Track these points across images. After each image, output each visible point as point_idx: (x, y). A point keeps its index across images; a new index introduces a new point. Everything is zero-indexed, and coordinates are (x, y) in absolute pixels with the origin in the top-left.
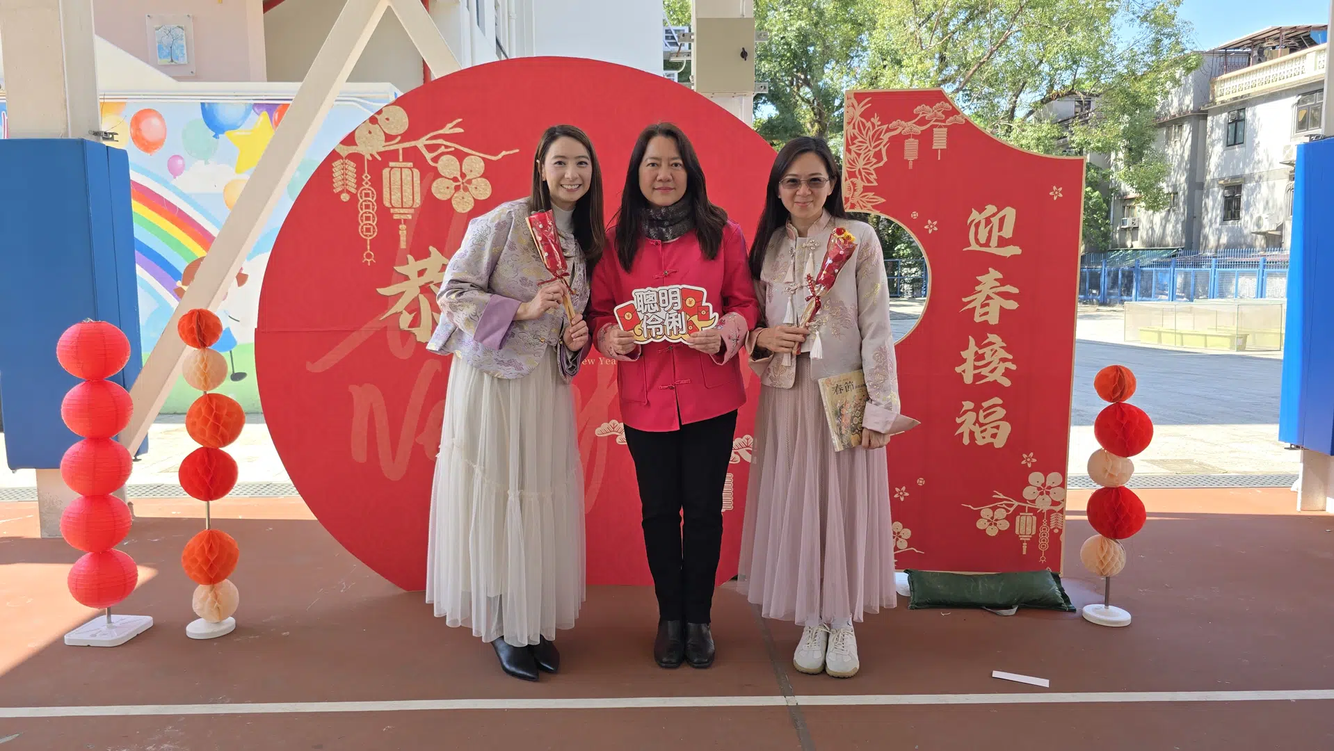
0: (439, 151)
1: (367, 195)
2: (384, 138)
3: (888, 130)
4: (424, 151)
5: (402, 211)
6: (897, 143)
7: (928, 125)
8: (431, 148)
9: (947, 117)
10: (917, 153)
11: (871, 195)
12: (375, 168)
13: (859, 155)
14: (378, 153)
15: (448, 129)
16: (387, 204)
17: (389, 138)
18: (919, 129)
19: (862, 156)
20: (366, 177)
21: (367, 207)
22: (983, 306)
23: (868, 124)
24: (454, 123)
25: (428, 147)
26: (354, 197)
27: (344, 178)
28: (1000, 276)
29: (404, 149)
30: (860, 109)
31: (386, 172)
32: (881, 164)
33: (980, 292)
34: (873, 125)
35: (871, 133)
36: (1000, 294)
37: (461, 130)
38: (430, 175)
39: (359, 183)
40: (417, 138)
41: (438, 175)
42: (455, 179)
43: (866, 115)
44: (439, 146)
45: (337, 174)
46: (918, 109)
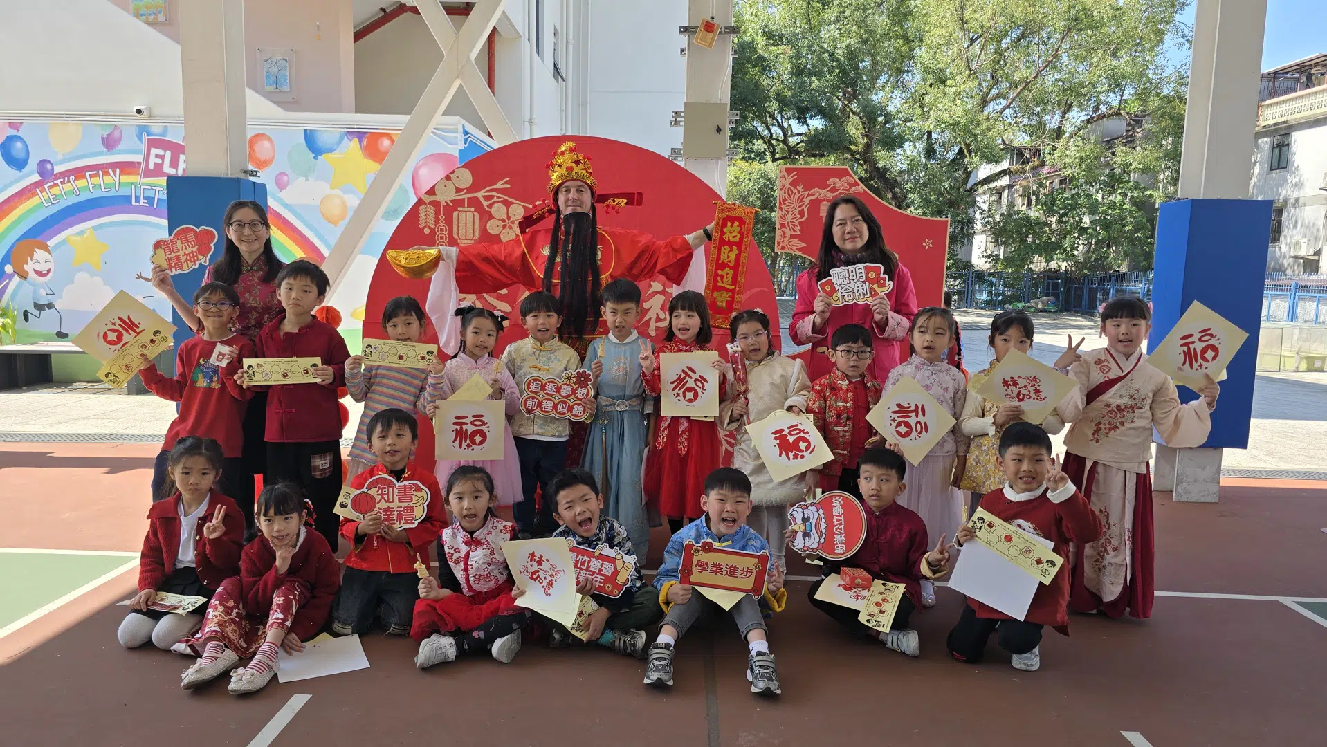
0: (493, 200)
1: (442, 230)
2: (455, 190)
3: (809, 195)
4: (483, 201)
5: (465, 241)
6: (815, 204)
7: (835, 194)
8: (487, 198)
9: (851, 188)
11: (796, 240)
12: (447, 212)
13: (788, 212)
14: (451, 201)
15: (498, 186)
16: (456, 237)
17: (458, 190)
18: (830, 195)
19: (790, 213)
20: (442, 217)
21: (442, 238)
23: (795, 191)
24: (505, 180)
25: (484, 197)
26: (433, 231)
27: (427, 218)
29: (468, 198)
30: (789, 179)
31: (455, 214)
32: (803, 219)
34: (799, 191)
35: (796, 197)
37: (508, 186)
38: (487, 216)
39: (437, 221)
40: (477, 191)
41: (491, 217)
42: (503, 220)
43: (794, 184)
44: (492, 197)
45: (422, 215)
46: (831, 181)
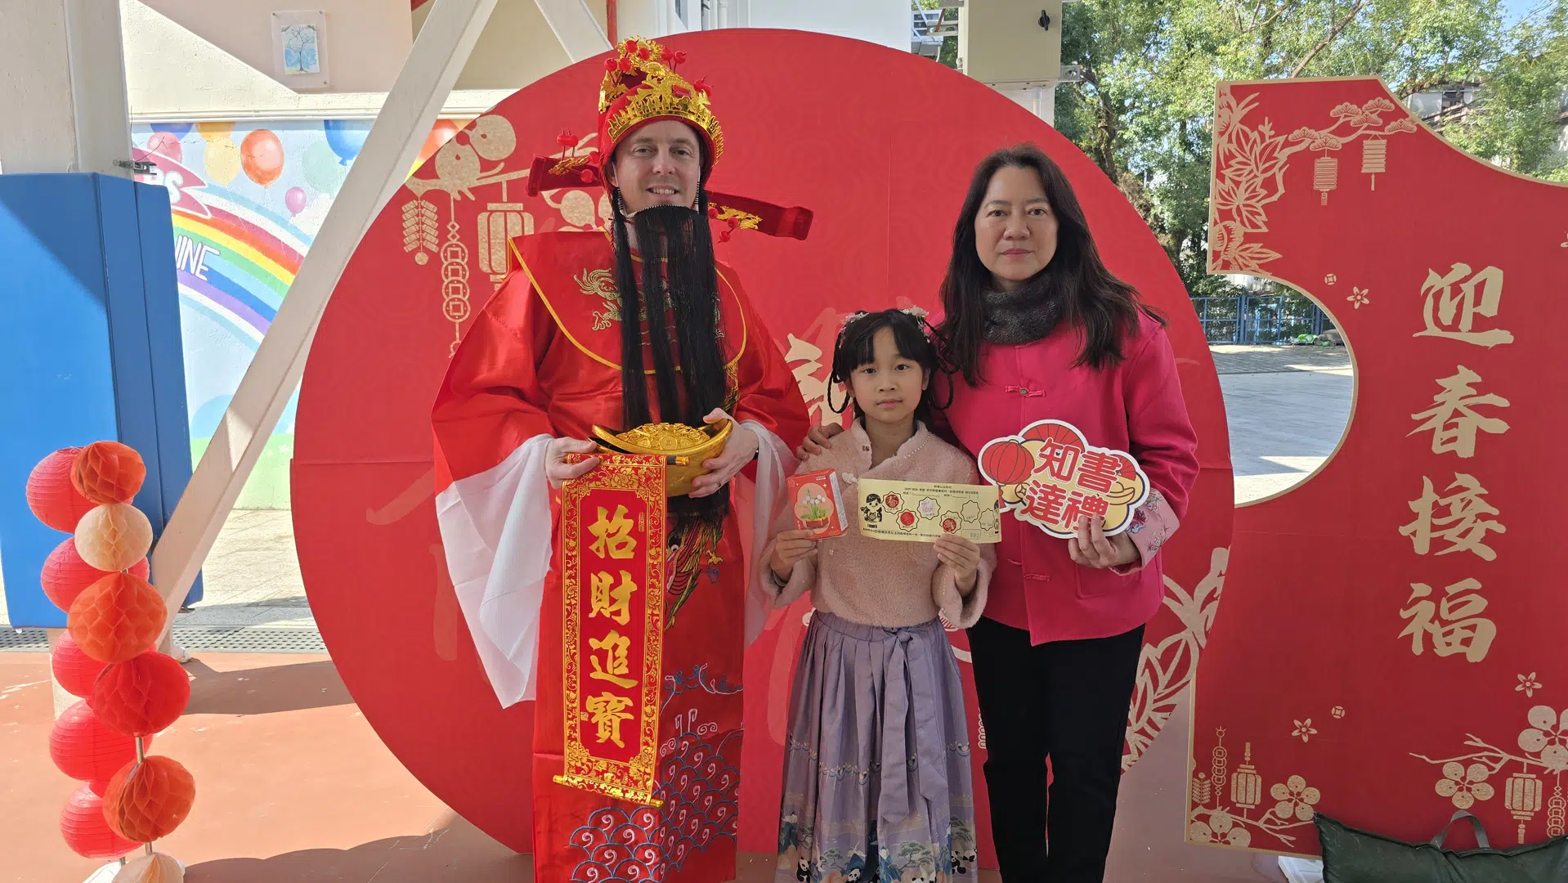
1: (454, 255)
3: (1287, 144)
6: (1302, 165)
7: (1354, 136)
9: (1386, 123)
10: (1335, 180)
11: (1256, 247)
12: (463, 213)
13: (1237, 184)
14: (473, 190)
16: (485, 268)
17: (486, 165)
18: (1338, 142)
19: (1243, 186)
20: (454, 227)
21: (455, 273)
22: (1447, 427)
23: (1254, 135)
26: (434, 258)
27: (420, 229)
28: (1478, 379)
29: (512, 184)
30: (1240, 112)
31: (482, 218)
32: (1275, 198)
33: (1443, 403)
34: (1262, 136)
35: (1258, 149)
36: (1475, 408)
38: (551, 221)
39: (442, 235)
43: (1251, 120)
45: (409, 223)
46: (1337, 111)
